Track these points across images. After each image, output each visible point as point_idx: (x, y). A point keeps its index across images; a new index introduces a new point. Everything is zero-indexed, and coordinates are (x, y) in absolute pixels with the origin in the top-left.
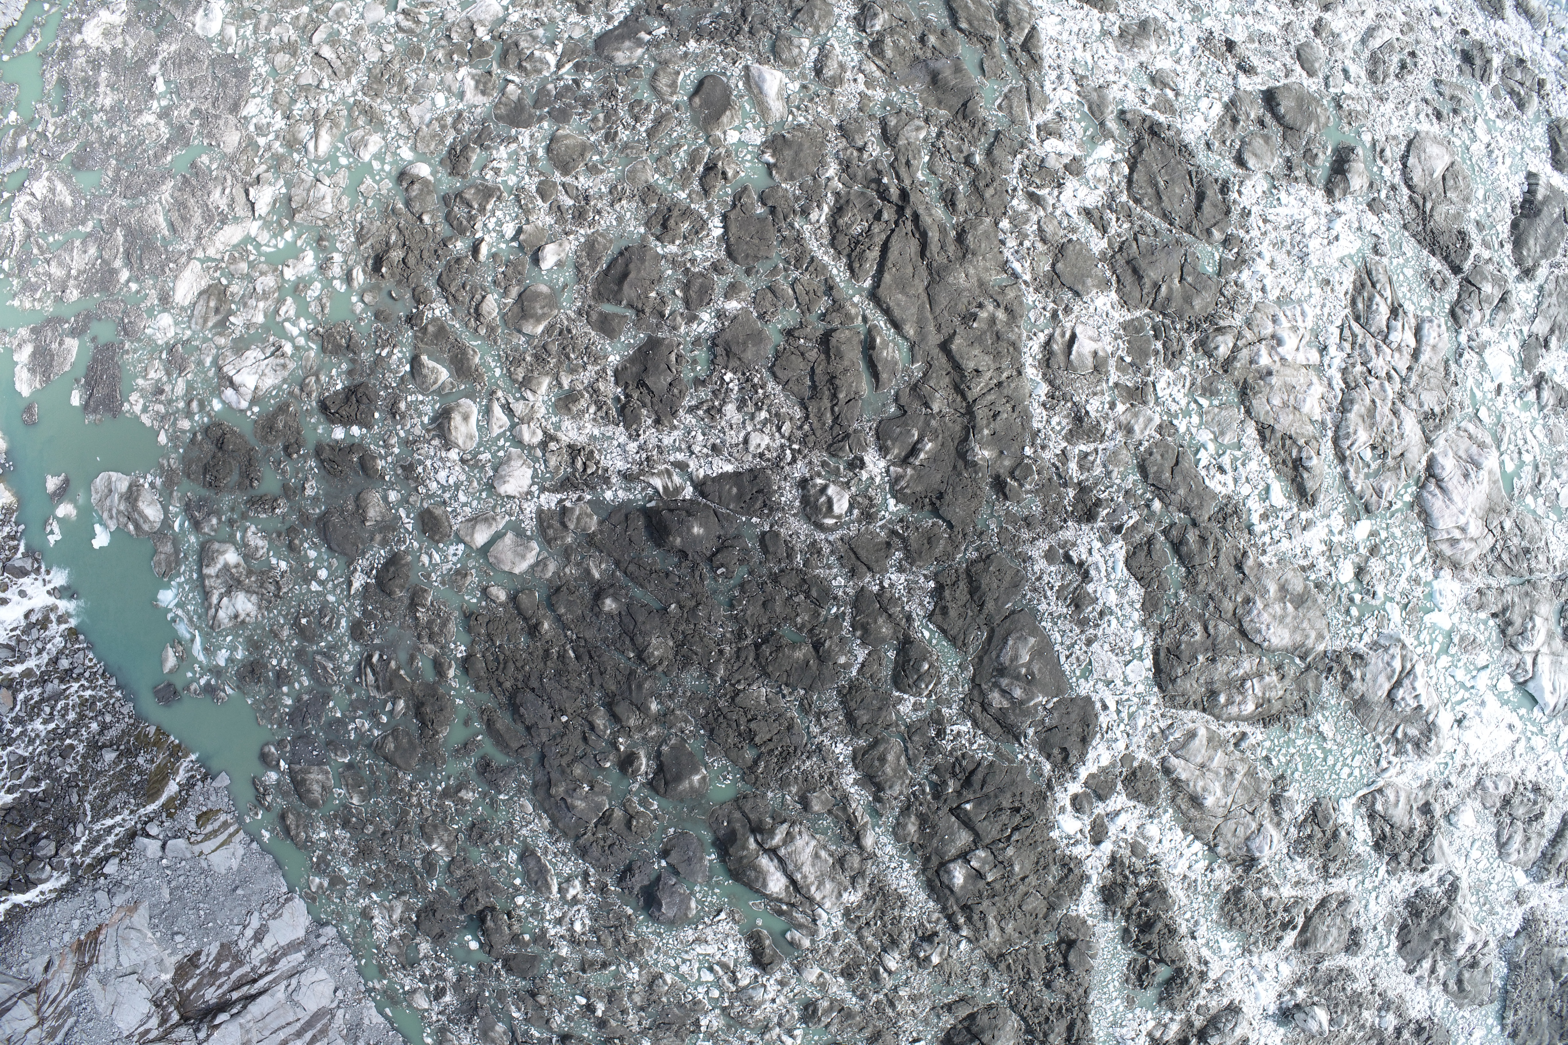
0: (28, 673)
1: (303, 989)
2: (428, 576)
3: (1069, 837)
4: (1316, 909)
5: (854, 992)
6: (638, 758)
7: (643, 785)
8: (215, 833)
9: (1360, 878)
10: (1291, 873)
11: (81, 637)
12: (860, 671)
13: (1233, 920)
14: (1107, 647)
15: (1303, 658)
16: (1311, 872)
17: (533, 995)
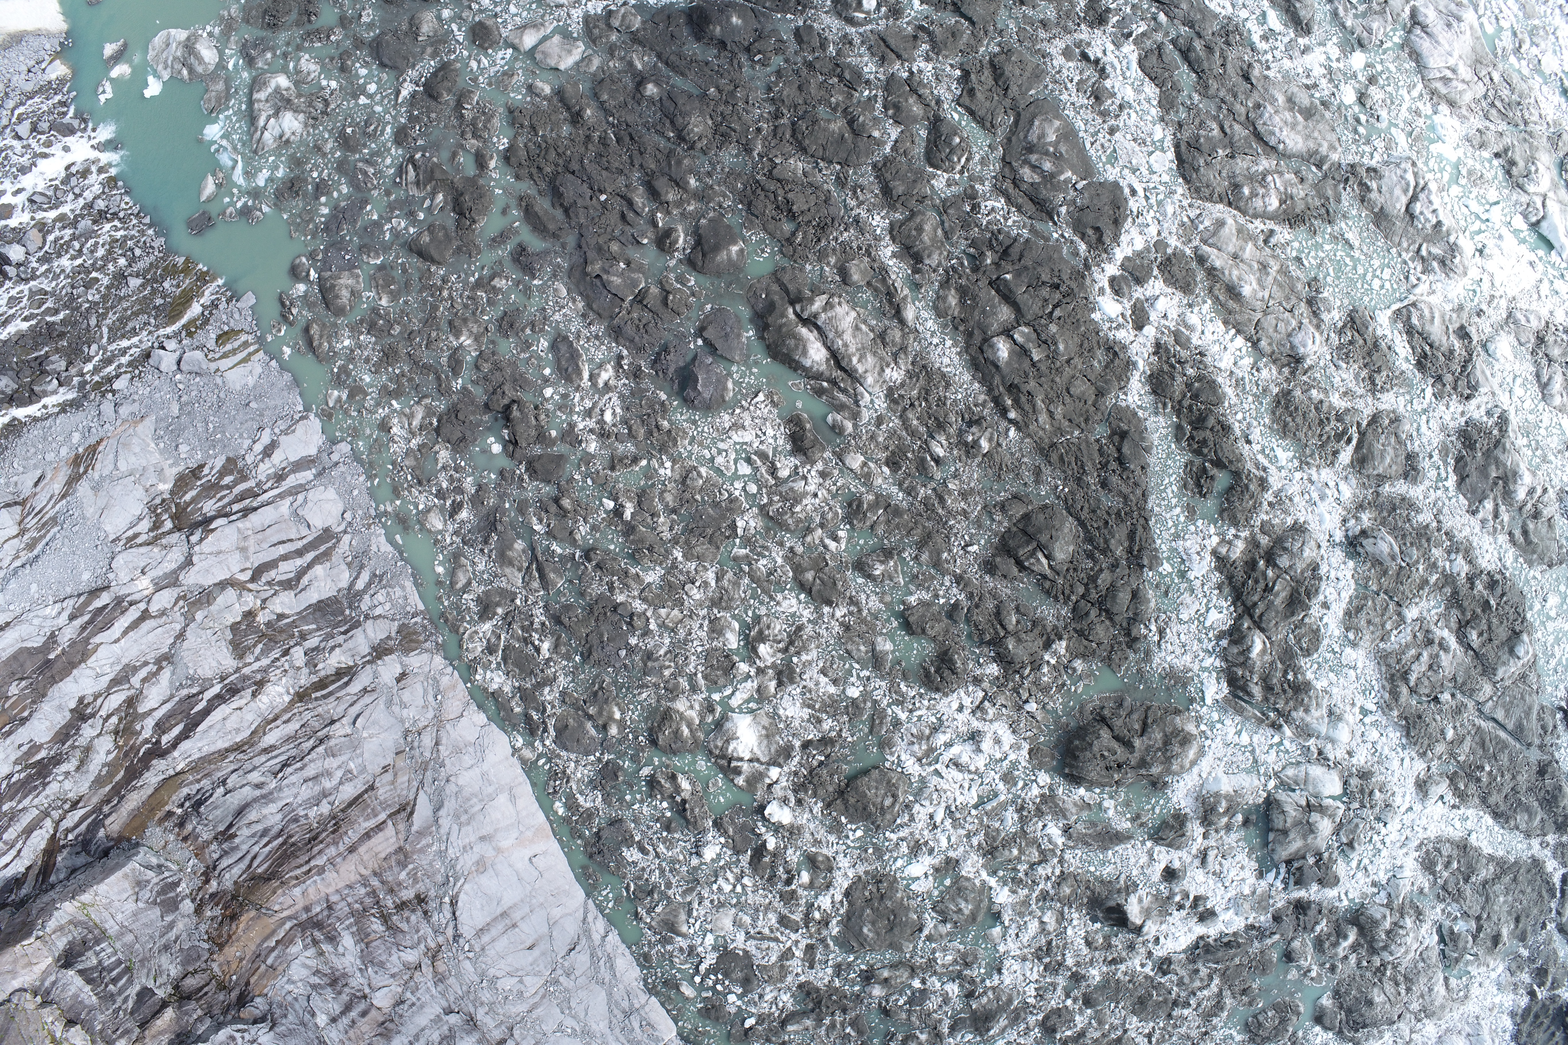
0: (62, 218)
1: (310, 504)
2: (475, 80)
3: (1111, 320)
4: (1369, 425)
5: (900, 485)
6: (676, 230)
7: (680, 261)
8: (234, 352)
9: (1408, 397)
10: (1336, 380)
11: (120, 183)
12: (894, 148)
13: (1286, 425)
14: (1129, 137)
15: (1319, 166)
16: (1358, 384)
17: (556, 500)
